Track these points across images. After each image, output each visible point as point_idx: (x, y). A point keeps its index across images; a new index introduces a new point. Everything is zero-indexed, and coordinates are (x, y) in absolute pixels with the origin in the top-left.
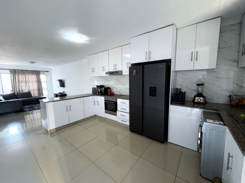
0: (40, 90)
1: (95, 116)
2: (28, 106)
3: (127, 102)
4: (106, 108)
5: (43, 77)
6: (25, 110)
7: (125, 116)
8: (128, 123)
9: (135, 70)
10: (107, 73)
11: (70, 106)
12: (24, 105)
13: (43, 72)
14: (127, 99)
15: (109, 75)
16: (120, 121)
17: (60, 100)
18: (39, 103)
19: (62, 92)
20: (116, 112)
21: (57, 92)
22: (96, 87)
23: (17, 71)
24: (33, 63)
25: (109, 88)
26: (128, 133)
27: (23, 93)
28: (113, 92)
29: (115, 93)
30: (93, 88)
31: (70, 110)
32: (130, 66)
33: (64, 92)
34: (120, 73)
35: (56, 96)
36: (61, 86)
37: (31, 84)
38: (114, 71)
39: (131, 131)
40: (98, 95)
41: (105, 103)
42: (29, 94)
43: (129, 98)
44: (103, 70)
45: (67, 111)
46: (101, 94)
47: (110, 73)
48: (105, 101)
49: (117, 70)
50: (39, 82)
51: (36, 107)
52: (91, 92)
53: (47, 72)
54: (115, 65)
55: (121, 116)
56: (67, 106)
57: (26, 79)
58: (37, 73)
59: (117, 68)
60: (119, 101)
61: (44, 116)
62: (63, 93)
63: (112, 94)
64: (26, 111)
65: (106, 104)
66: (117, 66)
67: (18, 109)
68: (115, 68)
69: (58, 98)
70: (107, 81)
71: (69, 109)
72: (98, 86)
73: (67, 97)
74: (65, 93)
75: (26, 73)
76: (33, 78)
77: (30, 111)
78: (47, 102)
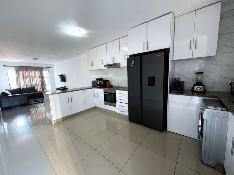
0: (43, 84)
2: (33, 100)
3: (126, 93)
4: (105, 100)
5: (45, 73)
6: (31, 103)
7: (124, 107)
8: (127, 114)
9: (133, 61)
10: (105, 66)
11: (71, 98)
12: (29, 99)
13: (45, 68)
14: (126, 90)
15: (107, 68)
16: (119, 112)
17: (62, 93)
18: (43, 97)
19: (64, 86)
20: (116, 103)
21: (59, 87)
22: (95, 80)
23: (22, 68)
24: (36, 59)
25: (108, 81)
26: (127, 123)
27: (28, 88)
28: (112, 84)
29: (114, 85)
30: (92, 81)
31: (72, 102)
32: (128, 57)
33: (65, 86)
34: (118, 65)
35: (59, 89)
36: (62, 81)
37: (34, 79)
38: (112, 63)
39: (130, 120)
40: (98, 87)
42: (33, 89)
43: (127, 89)
44: (102, 63)
45: (69, 102)
46: (100, 86)
47: (108, 66)
48: (104, 92)
49: (115, 62)
50: (42, 78)
51: (40, 101)
52: (90, 85)
53: (49, 68)
54: (113, 57)
55: (120, 107)
56: (68, 99)
57: (30, 75)
58: (40, 69)
59: (115, 61)
60: (118, 92)
61: (48, 109)
62: (64, 87)
63: (111, 87)
64: (31, 105)
65: (105, 95)
66: (115, 58)
67: (23, 102)
68: (113, 61)
69: (60, 91)
70: (105, 74)
71: (70, 101)
72: (97, 79)
73: (68, 90)
74: (66, 87)
75: (30, 69)
76: (37, 73)
77: (35, 104)
78: (50, 95)
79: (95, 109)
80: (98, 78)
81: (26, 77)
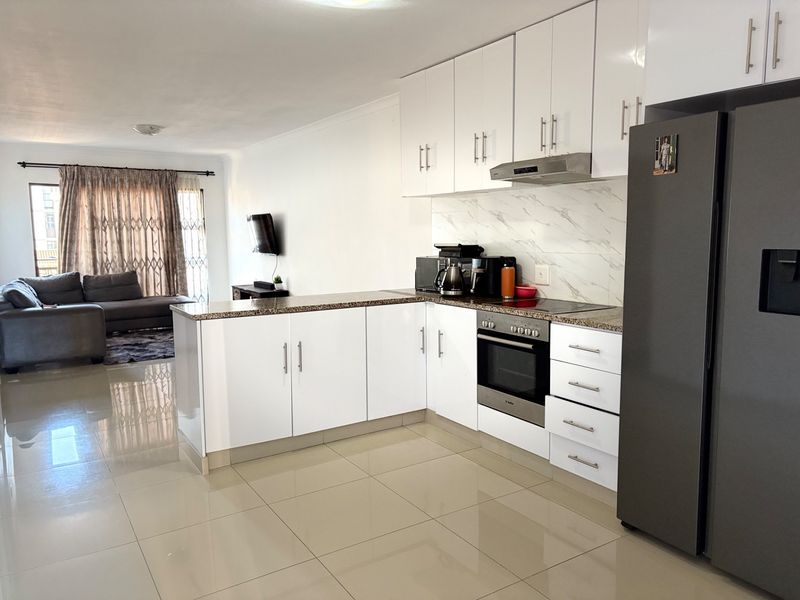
0: (173, 264)
1: (423, 416)
2: (125, 341)
3: (611, 344)
4: (485, 377)
5: (188, 202)
6: (115, 355)
7: (591, 430)
8: (608, 477)
9: (665, 146)
10: (495, 174)
11: (300, 346)
12: (109, 335)
13: (190, 176)
14: (613, 329)
15: (509, 184)
16: (560, 460)
17: (256, 313)
18: (168, 328)
19: (271, 281)
20: (542, 403)
21: (247, 281)
22: (436, 253)
23: (88, 175)
24: (150, 130)
25: (512, 261)
26: (609, 535)
27: (108, 279)
28: (532, 286)
29: (545, 293)
30: (419, 260)
31: (300, 366)
32: (642, 122)
33: (278, 281)
34: (580, 169)
35: (244, 295)
36: (264, 249)
37: (139, 236)
38: (542, 155)
39: (623, 524)
40: (446, 297)
41: (481, 343)
42: (127, 284)
44: (480, 155)
45: (286, 368)
46: (463, 292)
47: (517, 172)
48: (480, 331)
49: (561, 151)
50: (172, 226)
51: (156, 345)
52: (408, 284)
53: (208, 173)
54: (548, 120)
55: (567, 431)
56: (285, 347)
57: (119, 212)
58: (166, 182)
59: (560, 138)
60: (564, 340)
61: (188, 394)
62: (272, 286)
63: (528, 299)
64: (116, 363)
65: (483, 348)
66: (561, 125)
67: (86, 348)
68: (548, 142)
69: (248, 305)
70: (500, 218)
71: (294, 359)
72: (445, 251)
73: (291, 302)
74: (284, 286)
75: (122, 181)
76: (150, 204)
77: (132, 361)
78: (200, 318)
79: (423, 421)
80: (453, 241)
81: (103, 222)
